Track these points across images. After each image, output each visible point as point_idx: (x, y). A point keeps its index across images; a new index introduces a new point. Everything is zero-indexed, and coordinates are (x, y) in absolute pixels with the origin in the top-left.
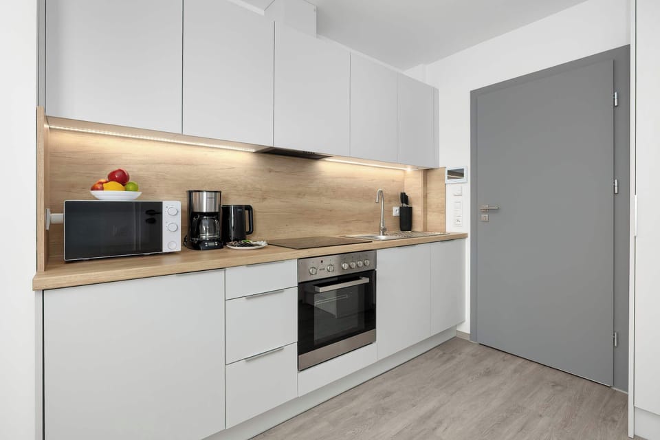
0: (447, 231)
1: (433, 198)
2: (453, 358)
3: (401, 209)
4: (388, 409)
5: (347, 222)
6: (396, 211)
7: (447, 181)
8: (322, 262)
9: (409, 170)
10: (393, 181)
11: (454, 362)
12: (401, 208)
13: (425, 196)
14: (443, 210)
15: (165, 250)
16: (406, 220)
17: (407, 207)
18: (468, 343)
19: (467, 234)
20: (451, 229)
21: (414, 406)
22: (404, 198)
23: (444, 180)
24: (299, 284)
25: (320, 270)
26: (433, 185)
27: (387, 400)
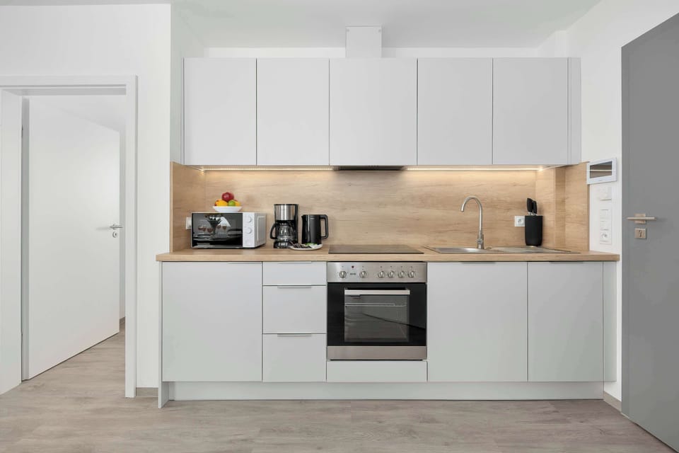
0: (591, 249)
1: (574, 206)
2: (564, 421)
3: (527, 219)
4: (415, 433)
5: (440, 232)
6: (519, 221)
7: (589, 181)
8: (353, 267)
9: (541, 170)
10: (515, 185)
11: (560, 426)
12: (526, 217)
13: (561, 203)
14: (585, 221)
15: (244, 246)
16: (534, 232)
17: (535, 216)
18: (616, 413)
19: (619, 255)
20: (597, 246)
21: (447, 444)
22: (532, 205)
23: (586, 179)
24: (329, 283)
25: (351, 274)
26: (574, 187)
27: (425, 425)
